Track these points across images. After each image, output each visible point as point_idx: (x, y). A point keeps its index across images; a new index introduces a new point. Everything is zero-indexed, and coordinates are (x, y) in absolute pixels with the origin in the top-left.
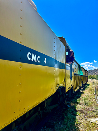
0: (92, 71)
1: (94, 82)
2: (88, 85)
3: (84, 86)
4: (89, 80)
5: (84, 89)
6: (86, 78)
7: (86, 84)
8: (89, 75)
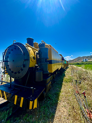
0: (70, 61)
1: (71, 66)
2: (69, 67)
3: (67, 68)
4: (69, 65)
5: (67, 69)
6: (68, 64)
7: (67, 67)
8: (69, 63)
